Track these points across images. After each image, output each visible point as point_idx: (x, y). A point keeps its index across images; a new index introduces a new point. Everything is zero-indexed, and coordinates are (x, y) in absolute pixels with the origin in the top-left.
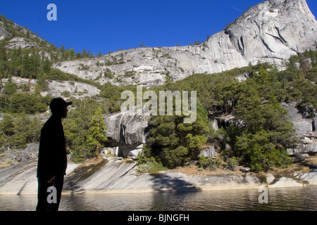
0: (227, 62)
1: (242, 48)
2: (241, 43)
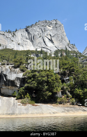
0: (24, 46)
1: (33, 40)
2: (33, 38)
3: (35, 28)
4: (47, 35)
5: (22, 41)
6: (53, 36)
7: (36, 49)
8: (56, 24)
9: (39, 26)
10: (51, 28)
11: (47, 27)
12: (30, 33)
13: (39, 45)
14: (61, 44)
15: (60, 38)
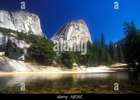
0: (6, 25)
1: (15, 23)
2: (15, 21)
3: (17, 14)
4: (27, 22)
5: (5, 20)
6: (32, 25)
7: (17, 30)
8: (35, 17)
9: (21, 14)
10: (31, 19)
11: (28, 17)
12: (13, 17)
13: (20, 28)
14: (37, 31)
15: (36, 27)
